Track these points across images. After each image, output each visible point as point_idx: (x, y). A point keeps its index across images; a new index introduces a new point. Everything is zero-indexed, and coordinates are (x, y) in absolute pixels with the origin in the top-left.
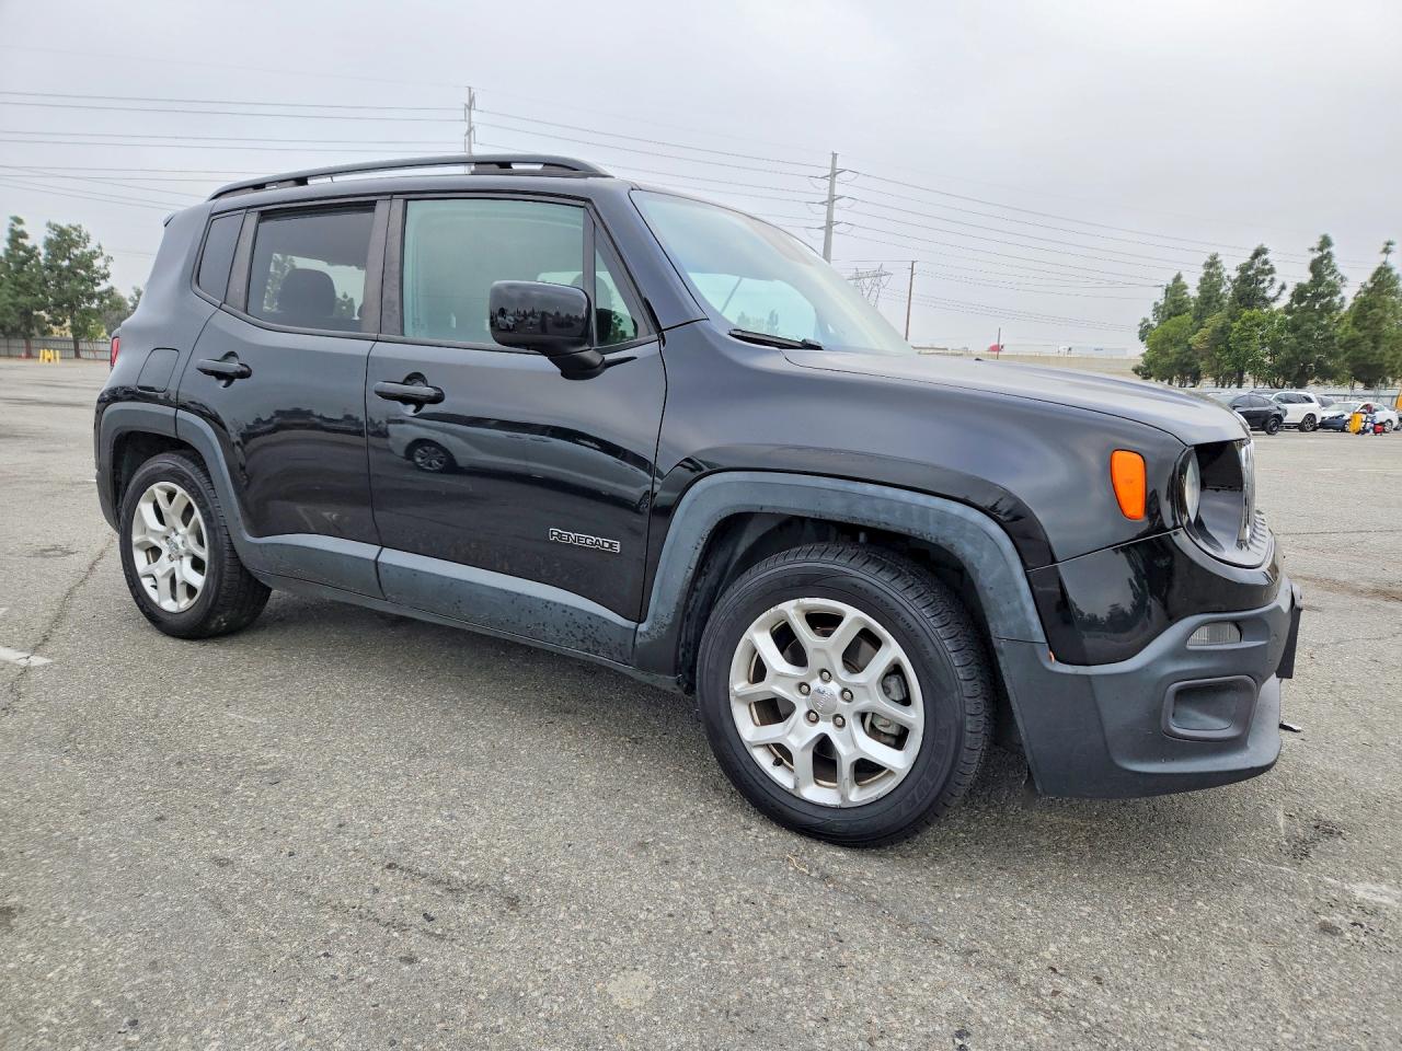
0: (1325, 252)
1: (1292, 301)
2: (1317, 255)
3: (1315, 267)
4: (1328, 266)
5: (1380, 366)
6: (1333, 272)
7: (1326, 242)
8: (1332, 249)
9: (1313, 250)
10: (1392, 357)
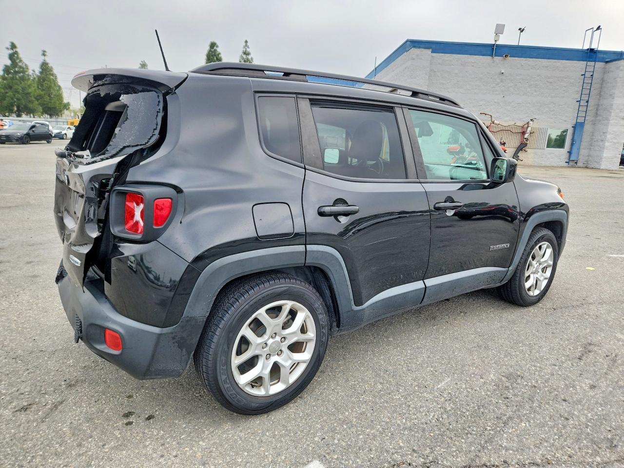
0: (14, 50)
1: (4, 73)
2: (11, 52)
3: (11, 57)
4: (18, 58)
5: (55, 108)
6: (21, 61)
7: (13, 46)
8: (17, 50)
9: (8, 48)
10: (59, 104)
